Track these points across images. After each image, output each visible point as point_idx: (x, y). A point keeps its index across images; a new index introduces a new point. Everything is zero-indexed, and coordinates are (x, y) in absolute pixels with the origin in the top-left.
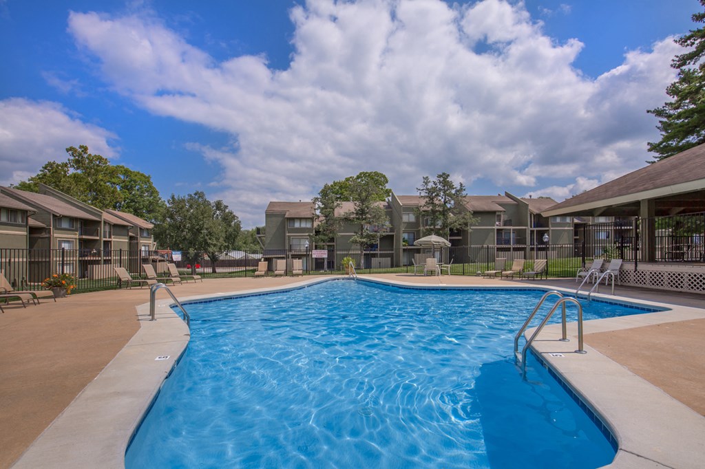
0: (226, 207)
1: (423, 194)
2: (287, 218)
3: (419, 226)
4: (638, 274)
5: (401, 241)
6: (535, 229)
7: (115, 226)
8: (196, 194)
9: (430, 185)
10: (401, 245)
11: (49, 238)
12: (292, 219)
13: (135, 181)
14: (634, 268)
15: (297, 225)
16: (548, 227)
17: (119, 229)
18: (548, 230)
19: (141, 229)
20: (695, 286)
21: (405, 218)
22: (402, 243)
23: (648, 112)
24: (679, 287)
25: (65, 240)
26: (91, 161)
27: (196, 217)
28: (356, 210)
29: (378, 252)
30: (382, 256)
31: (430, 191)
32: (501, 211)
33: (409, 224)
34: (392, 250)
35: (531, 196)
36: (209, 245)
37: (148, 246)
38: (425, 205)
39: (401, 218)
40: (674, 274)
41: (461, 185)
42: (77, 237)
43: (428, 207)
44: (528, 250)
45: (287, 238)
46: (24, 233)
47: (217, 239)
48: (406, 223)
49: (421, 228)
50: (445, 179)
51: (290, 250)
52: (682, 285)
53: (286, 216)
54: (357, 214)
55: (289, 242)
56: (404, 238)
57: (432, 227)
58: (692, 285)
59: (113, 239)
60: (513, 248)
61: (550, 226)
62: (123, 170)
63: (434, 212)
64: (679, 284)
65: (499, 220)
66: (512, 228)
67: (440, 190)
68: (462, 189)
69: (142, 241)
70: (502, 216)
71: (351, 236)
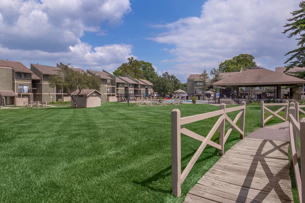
0: (175, 77)
2: (195, 82)
7: (142, 85)
8: (165, 73)
11: (128, 90)
12: (196, 82)
13: (147, 67)
15: (198, 84)
17: (143, 86)
19: (149, 85)
25: (131, 91)
26: (134, 62)
27: (164, 83)
36: (168, 91)
37: (151, 91)
42: (134, 89)
45: (194, 89)
46: (124, 88)
47: (171, 89)
51: (195, 93)
53: (194, 81)
55: (195, 90)
59: (142, 89)
62: (142, 62)
69: (149, 90)
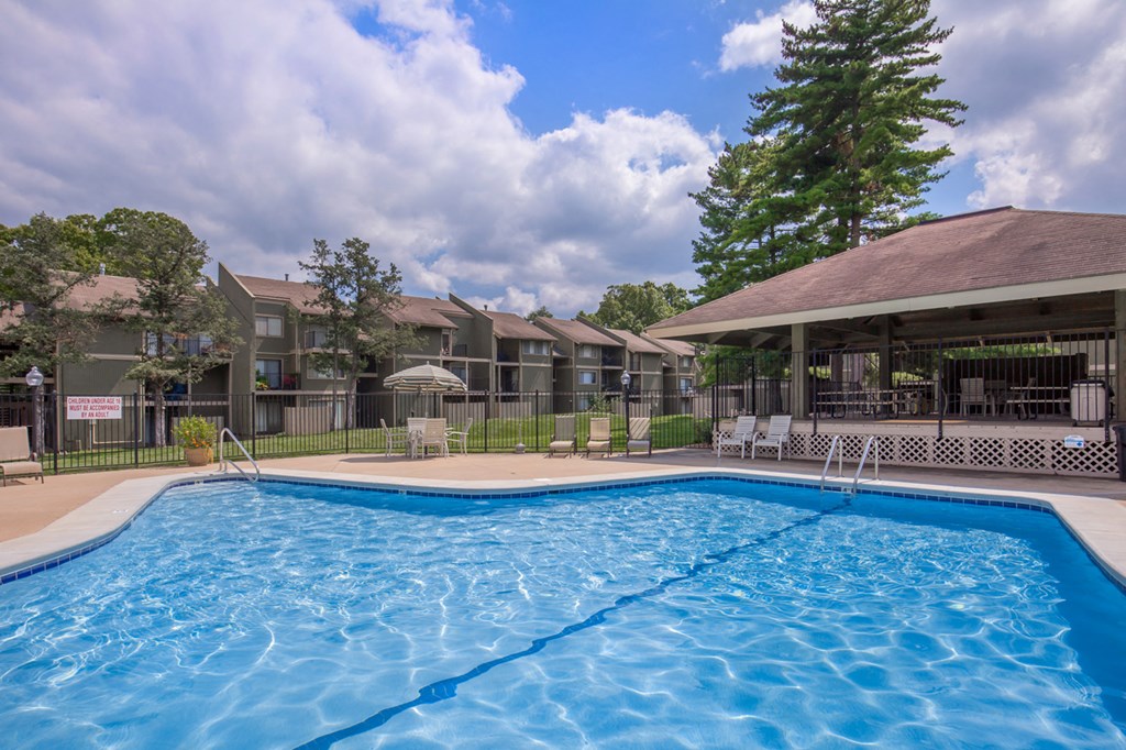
1: (313, 279)
3: (294, 348)
4: (819, 440)
5: (253, 376)
6: (501, 364)
9: (331, 261)
10: (253, 390)
14: (812, 431)
16: (518, 361)
18: (518, 367)
20: (912, 455)
21: (260, 328)
22: (254, 384)
23: (690, 195)
24: (887, 457)
28: (142, 294)
29: (189, 403)
30: (198, 412)
31: (329, 274)
32: (450, 328)
33: (268, 342)
34: (226, 399)
35: (486, 307)
38: (316, 302)
39: (253, 327)
40: (887, 439)
41: (393, 268)
43: (325, 307)
44: (492, 400)
48: (261, 338)
49: (298, 352)
50: (359, 252)
52: (891, 454)
54: (145, 306)
56: (258, 373)
57: (330, 351)
58: (908, 454)
60: (470, 397)
61: (521, 360)
63: (335, 318)
64: (887, 454)
65: (446, 345)
66: (467, 360)
67: (349, 272)
68: (394, 276)
70: (451, 337)
71: (135, 363)
